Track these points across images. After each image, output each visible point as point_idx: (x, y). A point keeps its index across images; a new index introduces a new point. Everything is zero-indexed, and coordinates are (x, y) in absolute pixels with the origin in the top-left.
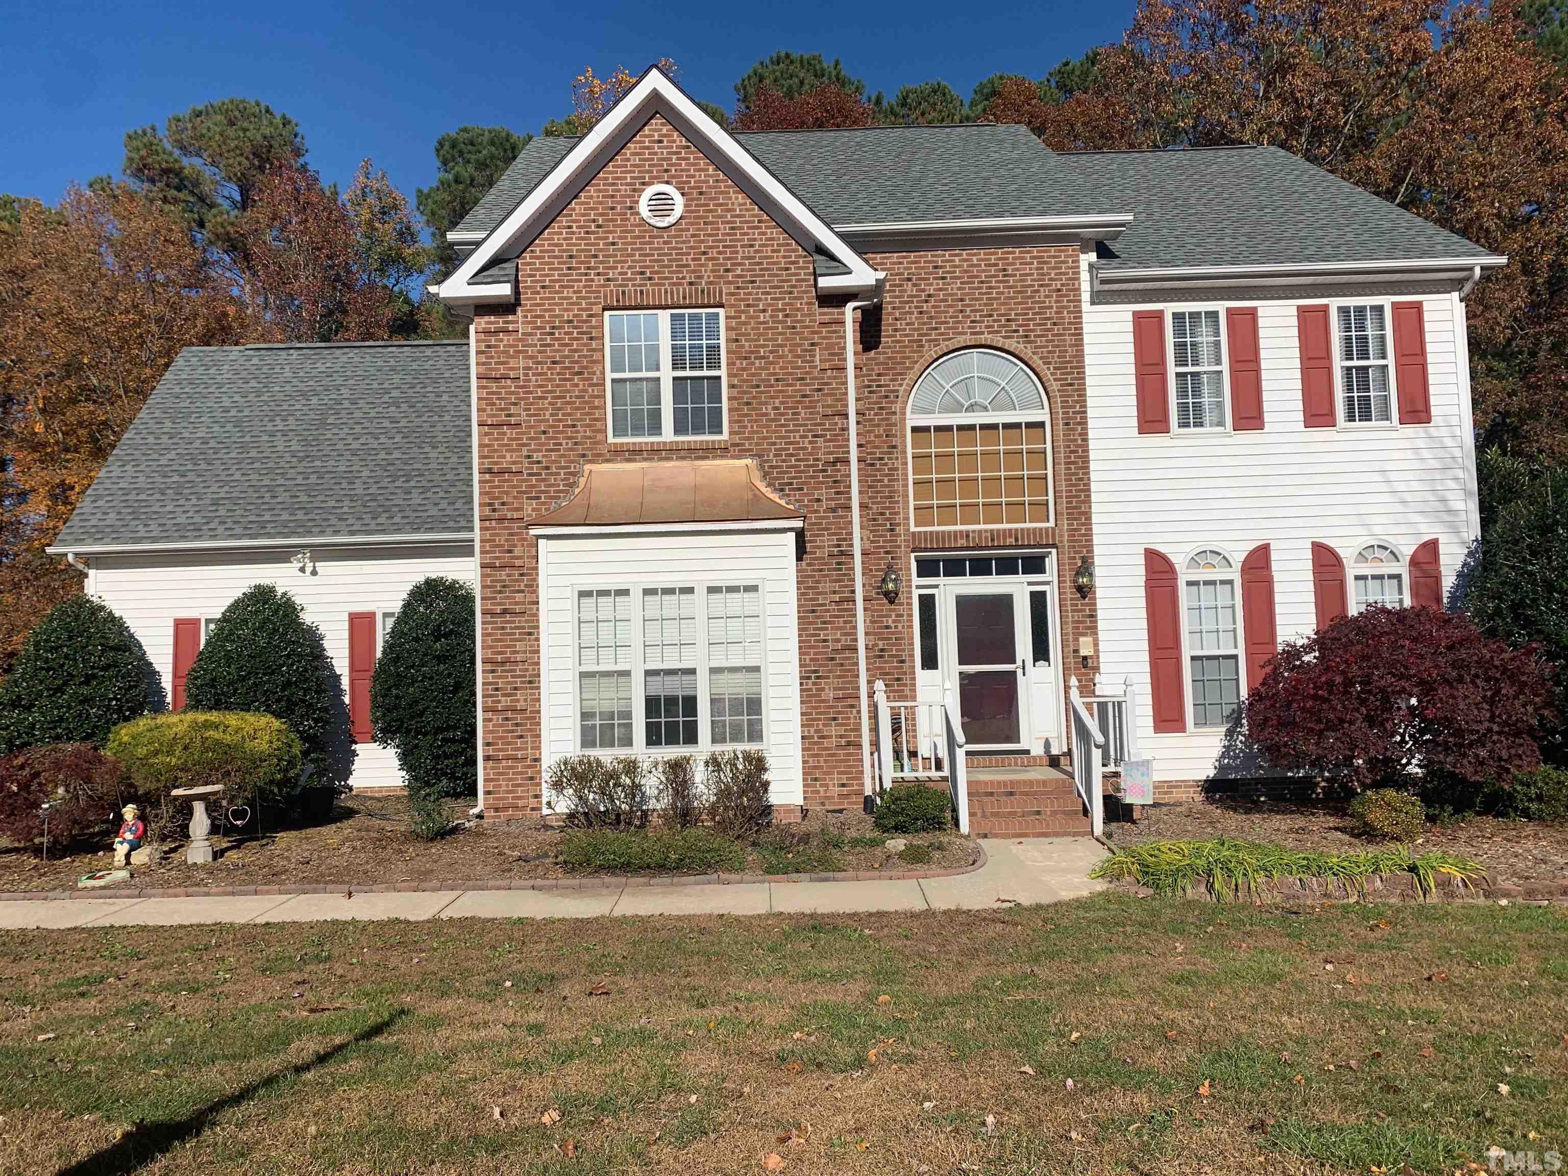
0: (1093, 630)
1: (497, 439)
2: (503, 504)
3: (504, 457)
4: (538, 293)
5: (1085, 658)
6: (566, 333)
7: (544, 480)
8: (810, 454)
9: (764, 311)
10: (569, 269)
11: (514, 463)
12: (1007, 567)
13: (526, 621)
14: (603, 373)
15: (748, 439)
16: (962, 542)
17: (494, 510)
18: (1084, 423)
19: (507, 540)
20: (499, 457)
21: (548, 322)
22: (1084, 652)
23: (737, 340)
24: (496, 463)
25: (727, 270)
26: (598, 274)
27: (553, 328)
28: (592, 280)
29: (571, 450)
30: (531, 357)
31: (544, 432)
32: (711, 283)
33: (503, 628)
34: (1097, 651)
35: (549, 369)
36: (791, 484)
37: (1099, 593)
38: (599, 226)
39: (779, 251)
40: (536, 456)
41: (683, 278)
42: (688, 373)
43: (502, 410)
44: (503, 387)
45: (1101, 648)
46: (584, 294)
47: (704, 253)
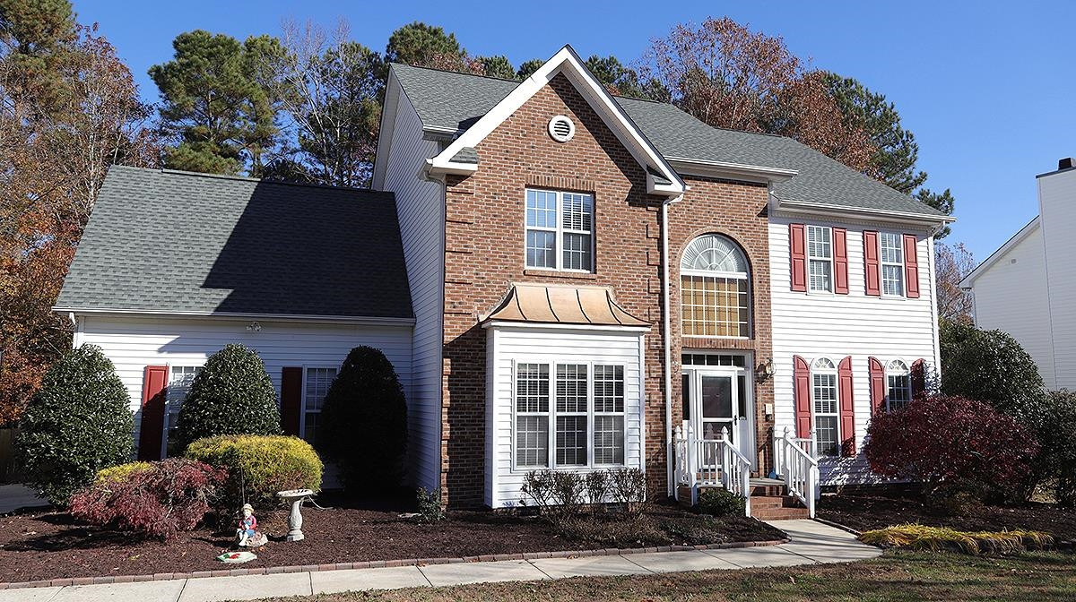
0: (772, 400)
1: (457, 261)
2: (460, 303)
3: (462, 273)
4: (487, 171)
5: (768, 415)
6: (503, 198)
7: (485, 290)
8: (642, 287)
9: (618, 199)
10: (506, 159)
11: (468, 277)
12: (726, 361)
13: (472, 381)
14: (523, 225)
15: (607, 274)
16: (708, 345)
17: (454, 307)
18: (768, 282)
19: (461, 327)
20: (459, 273)
21: (492, 190)
22: (768, 412)
23: (602, 215)
24: (456, 277)
25: (598, 172)
26: (523, 164)
27: (495, 194)
28: (520, 168)
29: (503, 272)
30: (481, 211)
31: (487, 259)
32: (589, 178)
33: (456, 385)
34: (774, 412)
35: (491, 219)
36: (631, 304)
37: (775, 379)
38: (525, 135)
39: (626, 165)
40: (483, 274)
41: (573, 173)
42: (572, 231)
43: (462, 242)
44: (462, 228)
45: (776, 410)
46: (514, 175)
47: (585, 160)
